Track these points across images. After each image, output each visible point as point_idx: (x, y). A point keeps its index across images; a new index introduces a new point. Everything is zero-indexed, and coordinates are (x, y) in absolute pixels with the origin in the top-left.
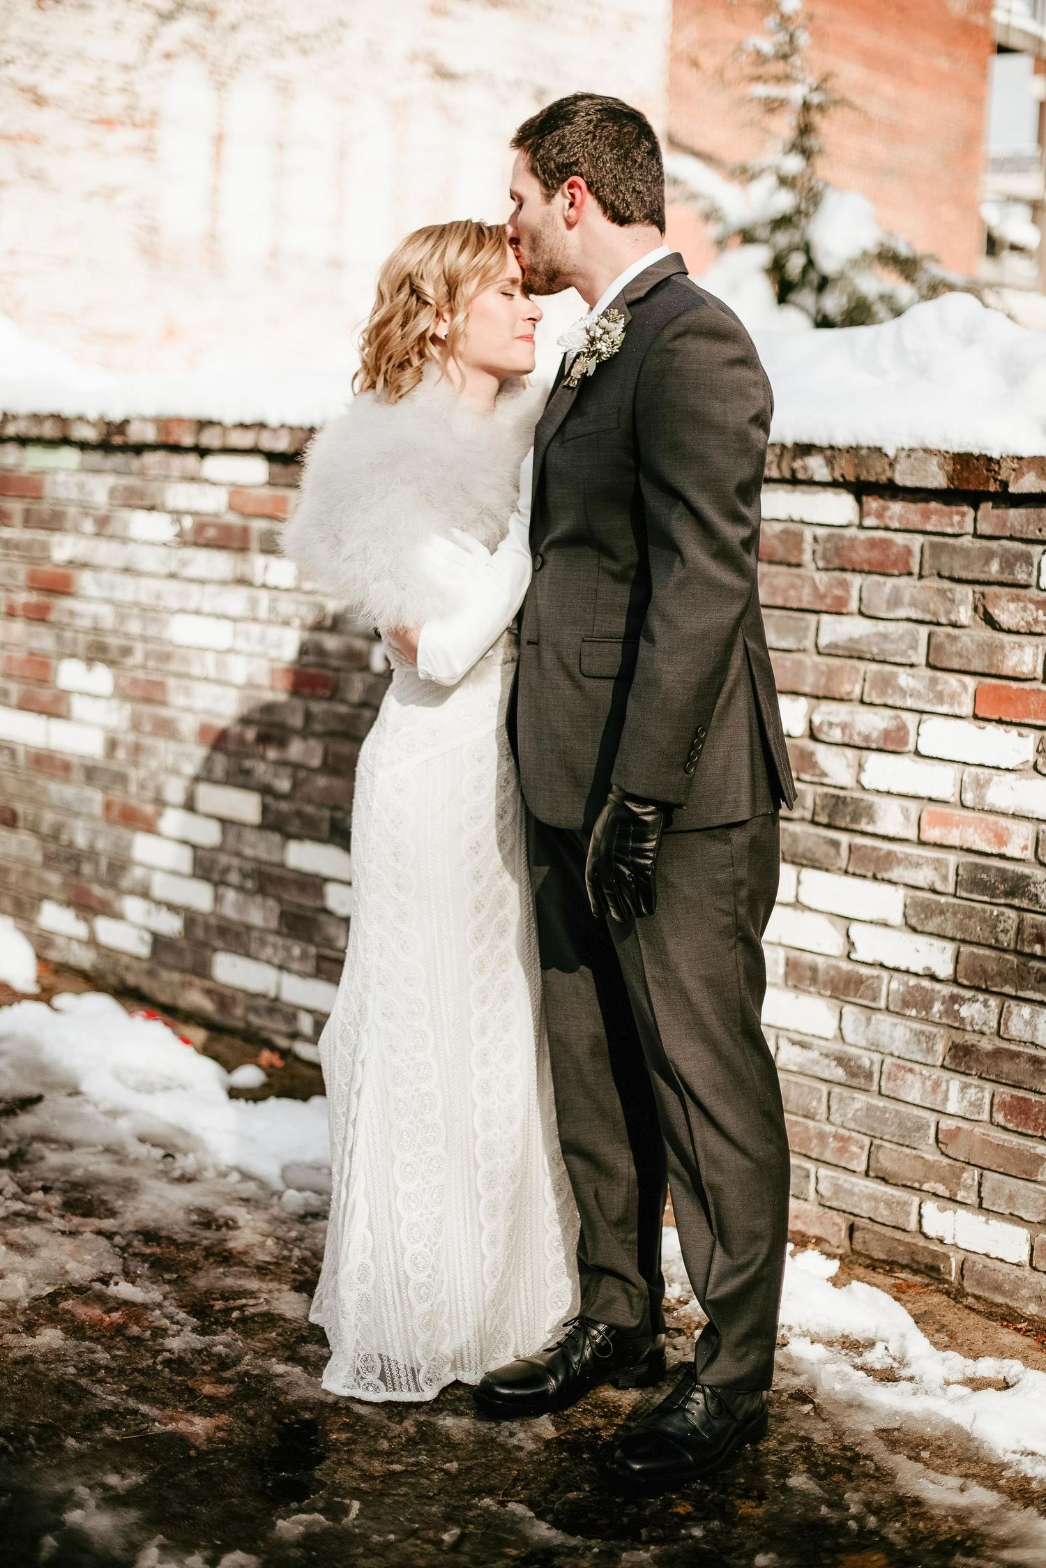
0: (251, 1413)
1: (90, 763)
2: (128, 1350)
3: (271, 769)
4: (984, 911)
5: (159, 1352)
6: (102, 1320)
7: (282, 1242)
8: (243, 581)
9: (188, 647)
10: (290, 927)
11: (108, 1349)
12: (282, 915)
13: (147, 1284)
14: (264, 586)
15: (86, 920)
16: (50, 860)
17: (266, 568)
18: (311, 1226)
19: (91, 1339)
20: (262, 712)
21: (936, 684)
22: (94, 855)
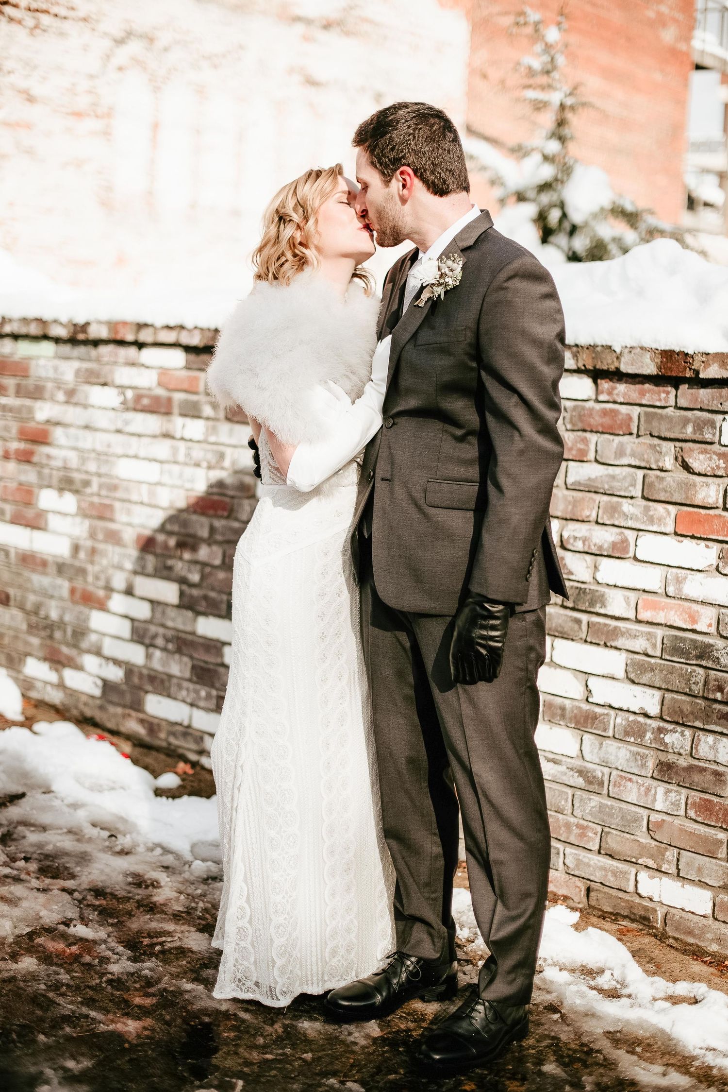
0: (168, 1017)
1: (60, 561)
2: (83, 973)
3: (186, 566)
4: (681, 669)
5: (104, 974)
6: (64, 951)
7: (192, 897)
8: (167, 436)
9: (129, 481)
10: (198, 677)
11: (68, 972)
12: (194, 667)
13: (96, 926)
14: (182, 439)
15: (57, 670)
16: (32, 628)
17: (184, 426)
18: (211, 886)
19: (57, 965)
20: (180, 527)
21: (649, 510)
22: (62, 625)
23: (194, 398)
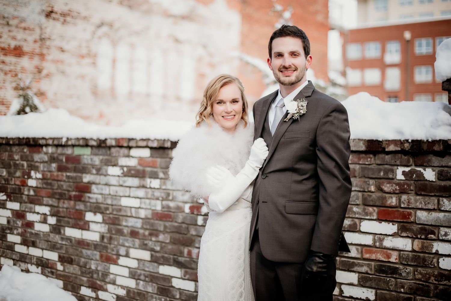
1: (95, 243)
3: (153, 243)
4: (384, 279)
8: (144, 187)
9: (127, 207)
10: (161, 293)
12: (158, 288)
14: (150, 188)
15: (95, 292)
16: (83, 274)
17: (151, 182)
20: (150, 226)
21: (365, 210)
22: (97, 271)
23: (155, 170)
